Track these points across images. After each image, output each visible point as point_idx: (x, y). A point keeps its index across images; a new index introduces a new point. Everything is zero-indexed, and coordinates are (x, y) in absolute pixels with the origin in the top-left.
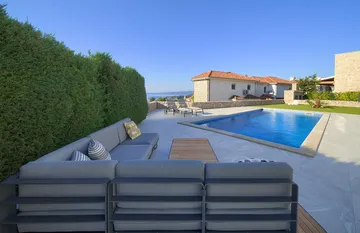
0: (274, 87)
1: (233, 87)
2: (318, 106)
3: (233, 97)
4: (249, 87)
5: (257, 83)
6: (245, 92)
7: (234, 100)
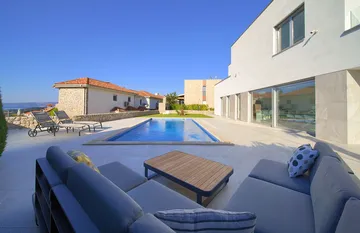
0: (148, 100)
1: (115, 98)
2: (182, 114)
3: (115, 109)
4: (129, 99)
5: (136, 95)
6: (126, 104)
7: (117, 112)
